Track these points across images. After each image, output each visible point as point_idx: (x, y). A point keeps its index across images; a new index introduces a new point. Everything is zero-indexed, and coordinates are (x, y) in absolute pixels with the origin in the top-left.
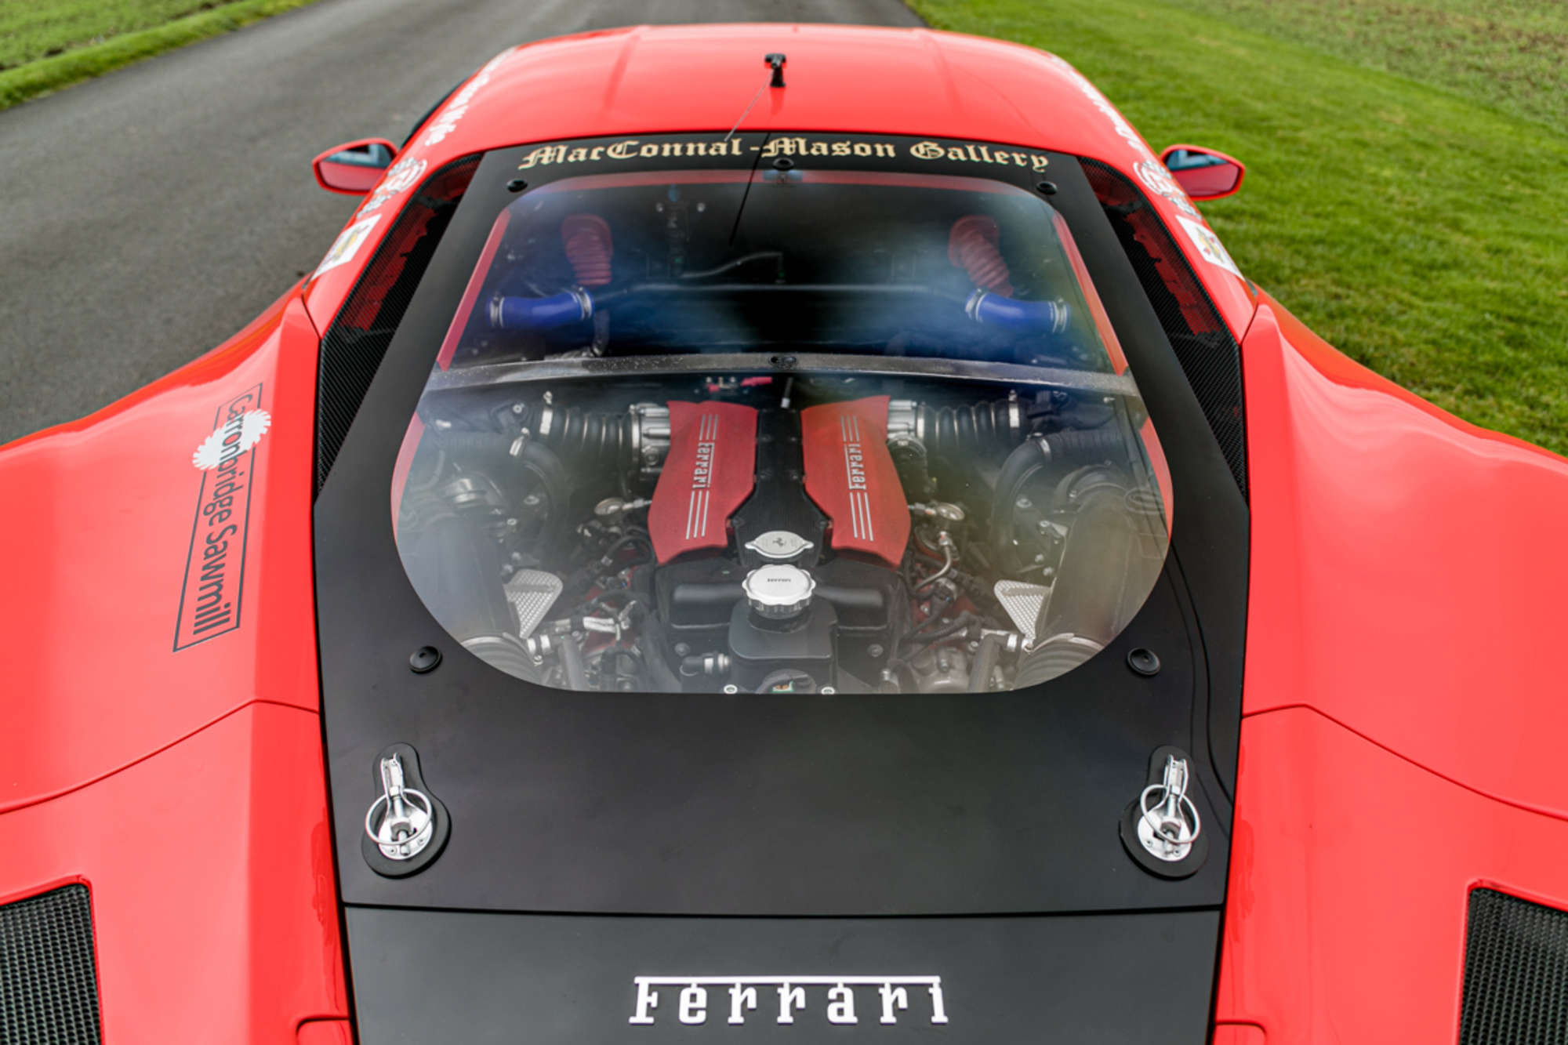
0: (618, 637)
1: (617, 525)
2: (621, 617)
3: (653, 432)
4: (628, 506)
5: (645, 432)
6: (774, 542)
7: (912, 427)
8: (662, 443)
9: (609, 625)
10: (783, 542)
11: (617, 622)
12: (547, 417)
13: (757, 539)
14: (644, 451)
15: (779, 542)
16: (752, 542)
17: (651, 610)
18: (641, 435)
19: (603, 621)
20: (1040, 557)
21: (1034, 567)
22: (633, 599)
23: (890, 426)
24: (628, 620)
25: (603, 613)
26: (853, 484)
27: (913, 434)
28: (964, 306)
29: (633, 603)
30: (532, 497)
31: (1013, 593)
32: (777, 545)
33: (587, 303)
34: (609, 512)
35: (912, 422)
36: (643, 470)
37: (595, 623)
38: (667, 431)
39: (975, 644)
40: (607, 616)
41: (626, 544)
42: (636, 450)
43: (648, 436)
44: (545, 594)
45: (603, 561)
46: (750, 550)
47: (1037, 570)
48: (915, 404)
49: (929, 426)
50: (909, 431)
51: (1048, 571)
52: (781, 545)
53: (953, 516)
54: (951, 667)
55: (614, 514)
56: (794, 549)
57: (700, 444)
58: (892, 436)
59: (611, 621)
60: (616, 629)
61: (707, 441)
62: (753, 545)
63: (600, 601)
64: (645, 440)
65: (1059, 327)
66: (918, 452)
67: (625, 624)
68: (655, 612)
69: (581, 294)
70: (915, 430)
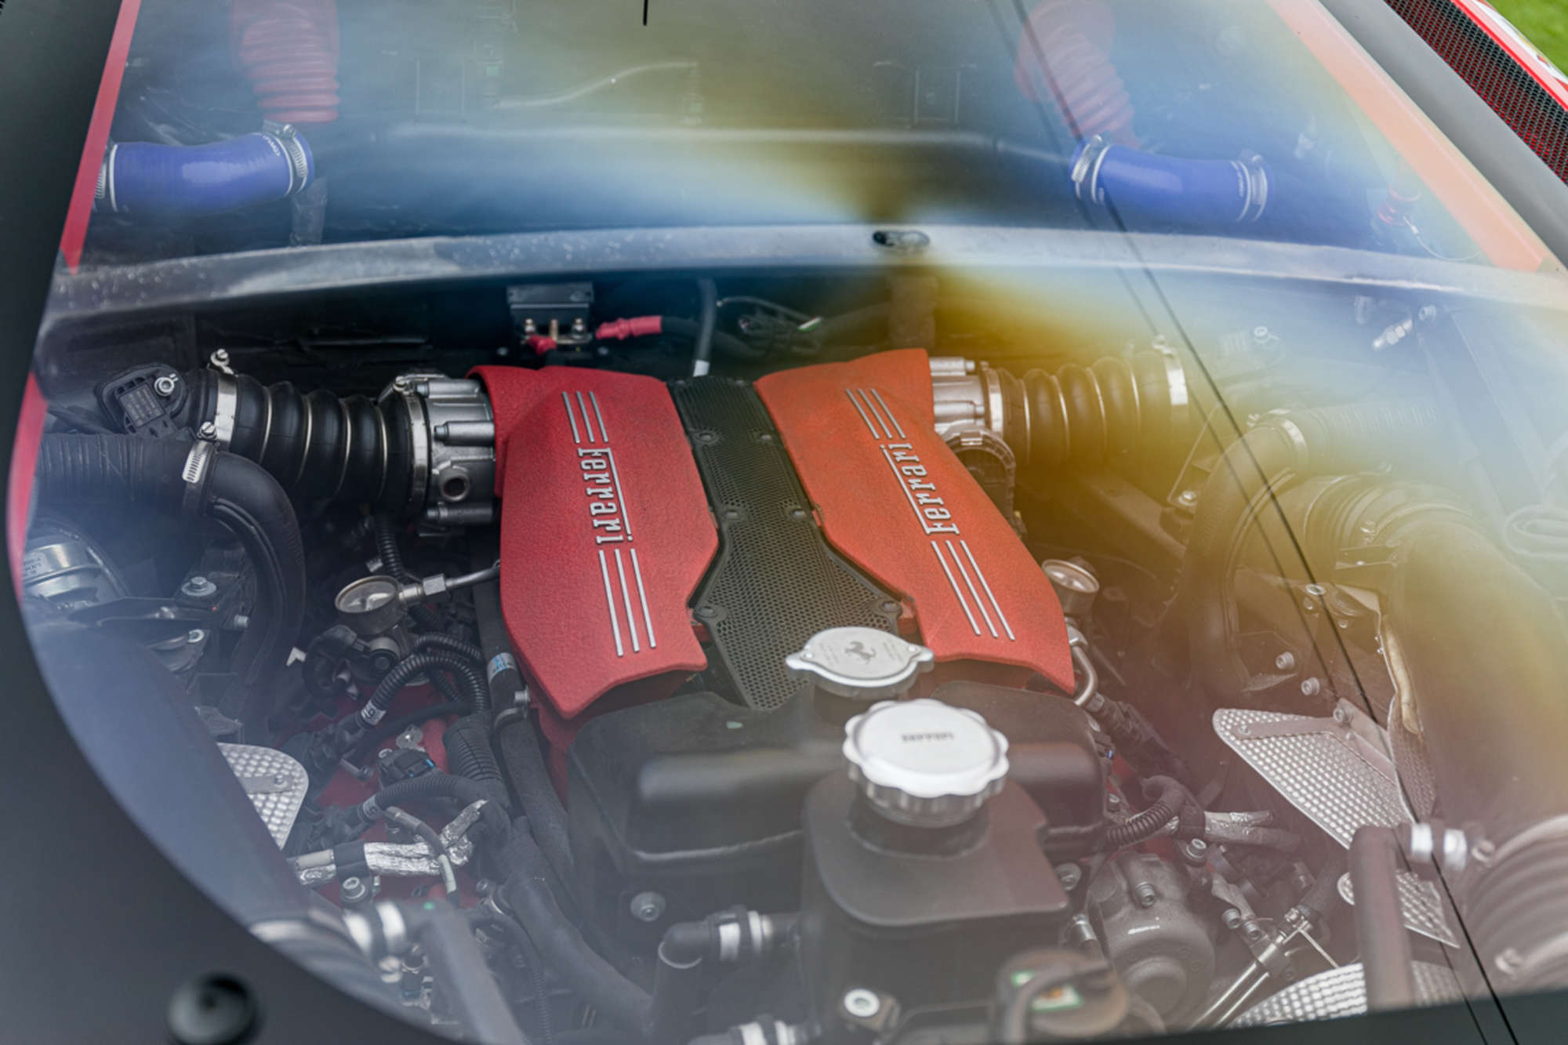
0: (452, 886)
1: (386, 634)
2: (447, 835)
3: (456, 430)
4: (409, 592)
5: (441, 431)
6: (847, 651)
7: (981, 410)
8: (473, 454)
9: (419, 857)
10: (867, 650)
11: (437, 850)
12: (227, 403)
13: (807, 647)
14: (435, 471)
15: (858, 648)
16: (801, 654)
17: (513, 817)
18: (433, 438)
19: (404, 849)
20: (1286, 659)
21: (1275, 680)
22: (479, 798)
23: (939, 410)
24: (466, 844)
25: (395, 831)
26: (930, 522)
27: (981, 422)
28: (1068, 171)
29: (479, 804)
30: (200, 581)
31: (1257, 734)
32: (855, 656)
33: (302, 159)
34: (369, 607)
35: (978, 400)
36: (431, 514)
37: (390, 855)
38: (487, 429)
39: (1199, 844)
40: (407, 836)
41: (412, 675)
42: (421, 469)
43: (447, 440)
44: (273, 798)
45: (364, 713)
46: (802, 672)
47: (1286, 683)
48: (971, 365)
49: (1012, 408)
50: (976, 416)
51: (1310, 685)
52: (867, 657)
53: (1077, 585)
54: (1158, 895)
55: (380, 611)
56: (899, 666)
57: (581, 452)
58: (941, 428)
59: (422, 848)
60: (442, 865)
61: (595, 445)
62: (803, 660)
63: (383, 805)
64: (439, 450)
65: (1254, 207)
66: (1001, 458)
67: (459, 855)
68: (521, 820)
69: (288, 139)
70: (986, 417)
